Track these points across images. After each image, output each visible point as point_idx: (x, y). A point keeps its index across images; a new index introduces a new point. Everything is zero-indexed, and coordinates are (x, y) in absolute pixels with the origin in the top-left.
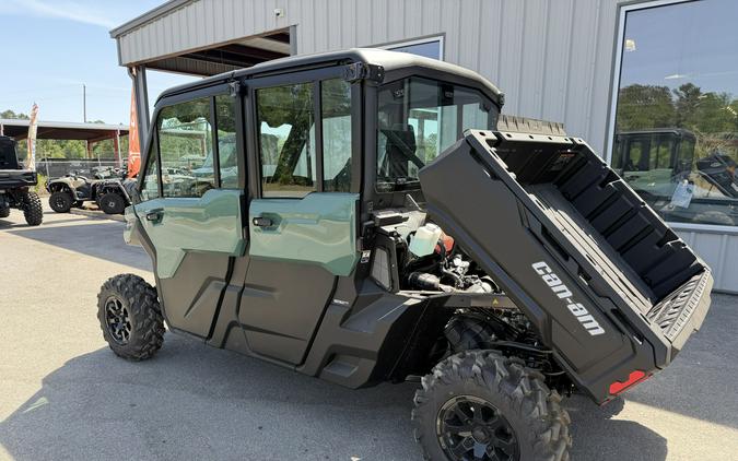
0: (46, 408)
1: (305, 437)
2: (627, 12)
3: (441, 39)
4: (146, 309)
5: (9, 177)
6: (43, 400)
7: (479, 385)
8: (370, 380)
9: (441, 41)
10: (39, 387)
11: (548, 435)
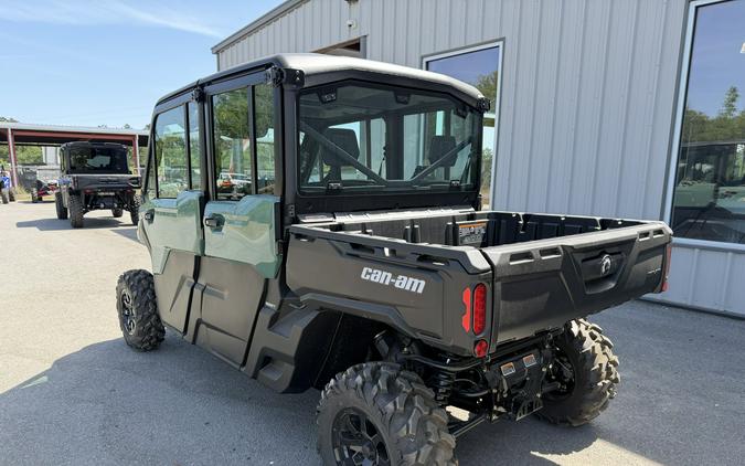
0: (42, 385)
1: (242, 437)
2: (697, 8)
3: (501, 44)
4: (147, 303)
5: (118, 181)
6: (45, 378)
7: (360, 397)
8: (291, 385)
9: (501, 47)
10: (48, 366)
11: (413, 456)
